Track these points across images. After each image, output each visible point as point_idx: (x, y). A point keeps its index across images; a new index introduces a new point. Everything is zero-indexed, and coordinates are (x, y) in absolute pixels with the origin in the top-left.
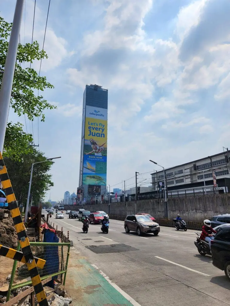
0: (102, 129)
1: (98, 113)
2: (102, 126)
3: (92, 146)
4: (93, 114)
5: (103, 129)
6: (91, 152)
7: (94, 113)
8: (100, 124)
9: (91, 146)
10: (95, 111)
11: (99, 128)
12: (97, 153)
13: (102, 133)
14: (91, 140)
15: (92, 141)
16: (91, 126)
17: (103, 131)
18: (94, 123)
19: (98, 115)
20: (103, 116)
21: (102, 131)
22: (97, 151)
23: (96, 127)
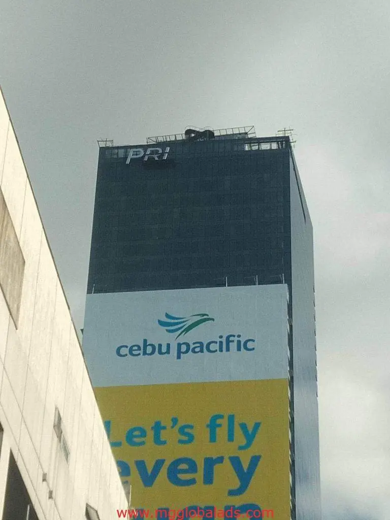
0: (235, 462)
1: (191, 337)
4: (146, 348)
5: (245, 466)
7: (161, 337)
8: (213, 426)
10: (170, 323)
11: (210, 463)
13: (237, 501)
17: (245, 477)
18: (158, 427)
19: (202, 347)
20: (243, 346)
21: (236, 484)
23: (172, 451)
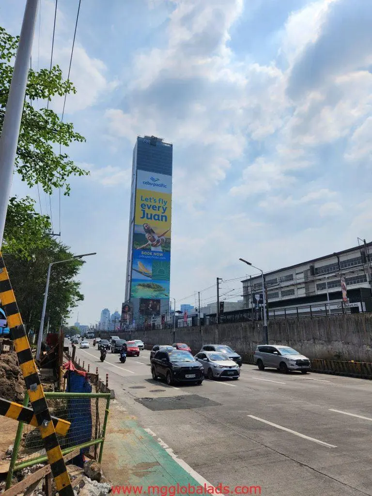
1: (156, 183)
2: (163, 203)
3: (147, 235)
4: (148, 183)
5: (165, 208)
6: (145, 245)
8: (159, 200)
9: (144, 235)
10: (152, 179)
11: (159, 207)
12: (155, 246)
13: (163, 215)
14: (145, 226)
15: (146, 228)
16: (146, 203)
17: (164, 211)
18: (150, 199)
19: (157, 185)
20: (165, 186)
22: (155, 243)
23: (153, 204)
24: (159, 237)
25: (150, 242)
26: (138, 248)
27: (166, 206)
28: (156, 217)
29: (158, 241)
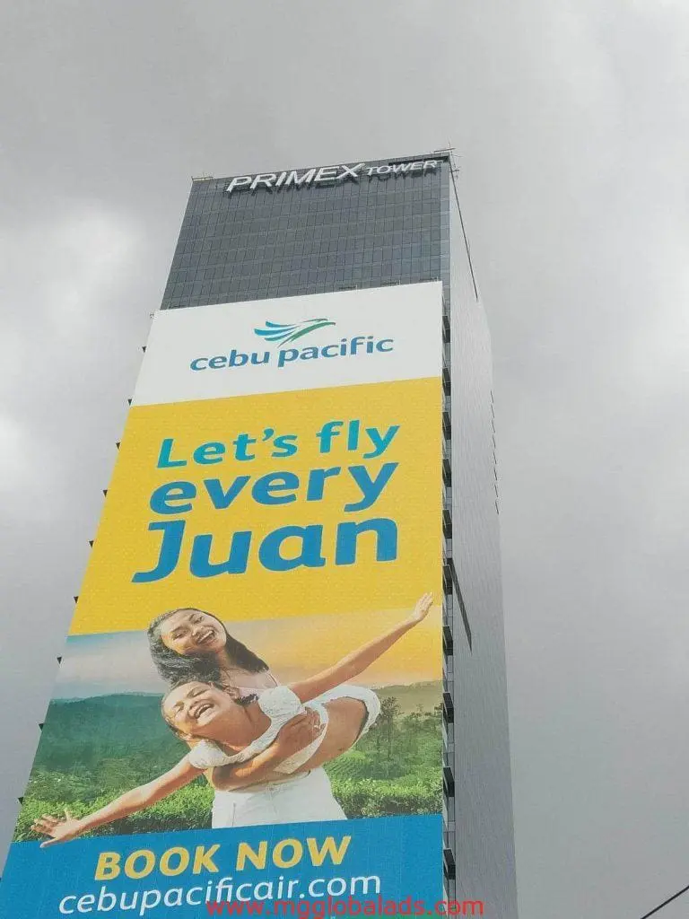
2: (364, 439)
6: (144, 792)
8: (326, 434)
9: (156, 703)
10: (271, 331)
11: (319, 476)
14: (166, 629)
15: (177, 645)
16: (197, 475)
19: (315, 353)
20: (376, 347)
21: (358, 497)
22: (259, 750)
24: (306, 693)
25: (202, 755)
26: (58, 833)
27: (386, 457)
28: (291, 548)
29: (297, 733)
